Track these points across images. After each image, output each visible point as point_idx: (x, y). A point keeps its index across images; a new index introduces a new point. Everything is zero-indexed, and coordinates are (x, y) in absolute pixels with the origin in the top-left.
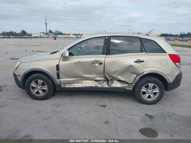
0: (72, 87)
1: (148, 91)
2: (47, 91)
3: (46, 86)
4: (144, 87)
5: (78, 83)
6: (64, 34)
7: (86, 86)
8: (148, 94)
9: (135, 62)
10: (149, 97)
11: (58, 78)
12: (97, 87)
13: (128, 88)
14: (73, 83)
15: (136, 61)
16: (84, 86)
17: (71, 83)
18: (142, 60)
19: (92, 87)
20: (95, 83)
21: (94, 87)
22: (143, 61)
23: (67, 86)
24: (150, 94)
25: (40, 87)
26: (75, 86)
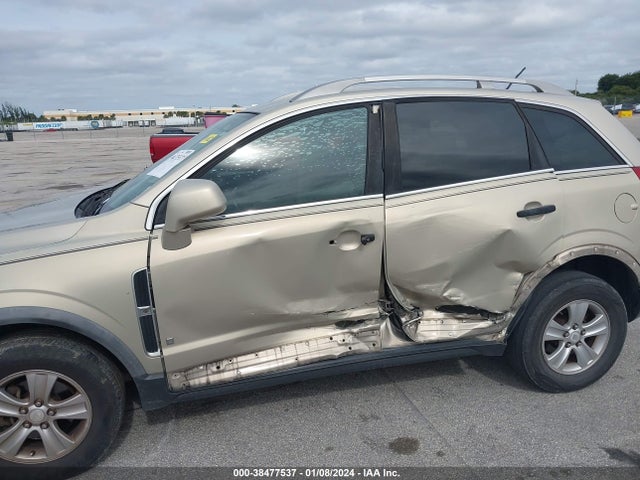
0: (228, 375)
1: (566, 333)
2: (87, 426)
3: (80, 397)
4: (552, 323)
5: (255, 351)
6: (42, 119)
7: (302, 359)
8: (566, 346)
9: (520, 214)
10: (573, 358)
11: (152, 343)
12: (355, 354)
13: (488, 338)
14: (229, 358)
15: (521, 208)
16: (292, 361)
17: (221, 360)
18: (545, 203)
19: (330, 359)
20: (339, 339)
21: (341, 357)
22: (551, 209)
23: (199, 380)
24: (574, 347)
25: (43, 407)
26: (244, 372)
